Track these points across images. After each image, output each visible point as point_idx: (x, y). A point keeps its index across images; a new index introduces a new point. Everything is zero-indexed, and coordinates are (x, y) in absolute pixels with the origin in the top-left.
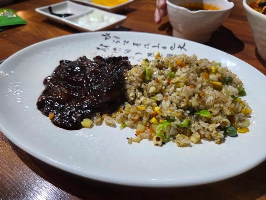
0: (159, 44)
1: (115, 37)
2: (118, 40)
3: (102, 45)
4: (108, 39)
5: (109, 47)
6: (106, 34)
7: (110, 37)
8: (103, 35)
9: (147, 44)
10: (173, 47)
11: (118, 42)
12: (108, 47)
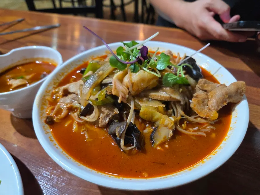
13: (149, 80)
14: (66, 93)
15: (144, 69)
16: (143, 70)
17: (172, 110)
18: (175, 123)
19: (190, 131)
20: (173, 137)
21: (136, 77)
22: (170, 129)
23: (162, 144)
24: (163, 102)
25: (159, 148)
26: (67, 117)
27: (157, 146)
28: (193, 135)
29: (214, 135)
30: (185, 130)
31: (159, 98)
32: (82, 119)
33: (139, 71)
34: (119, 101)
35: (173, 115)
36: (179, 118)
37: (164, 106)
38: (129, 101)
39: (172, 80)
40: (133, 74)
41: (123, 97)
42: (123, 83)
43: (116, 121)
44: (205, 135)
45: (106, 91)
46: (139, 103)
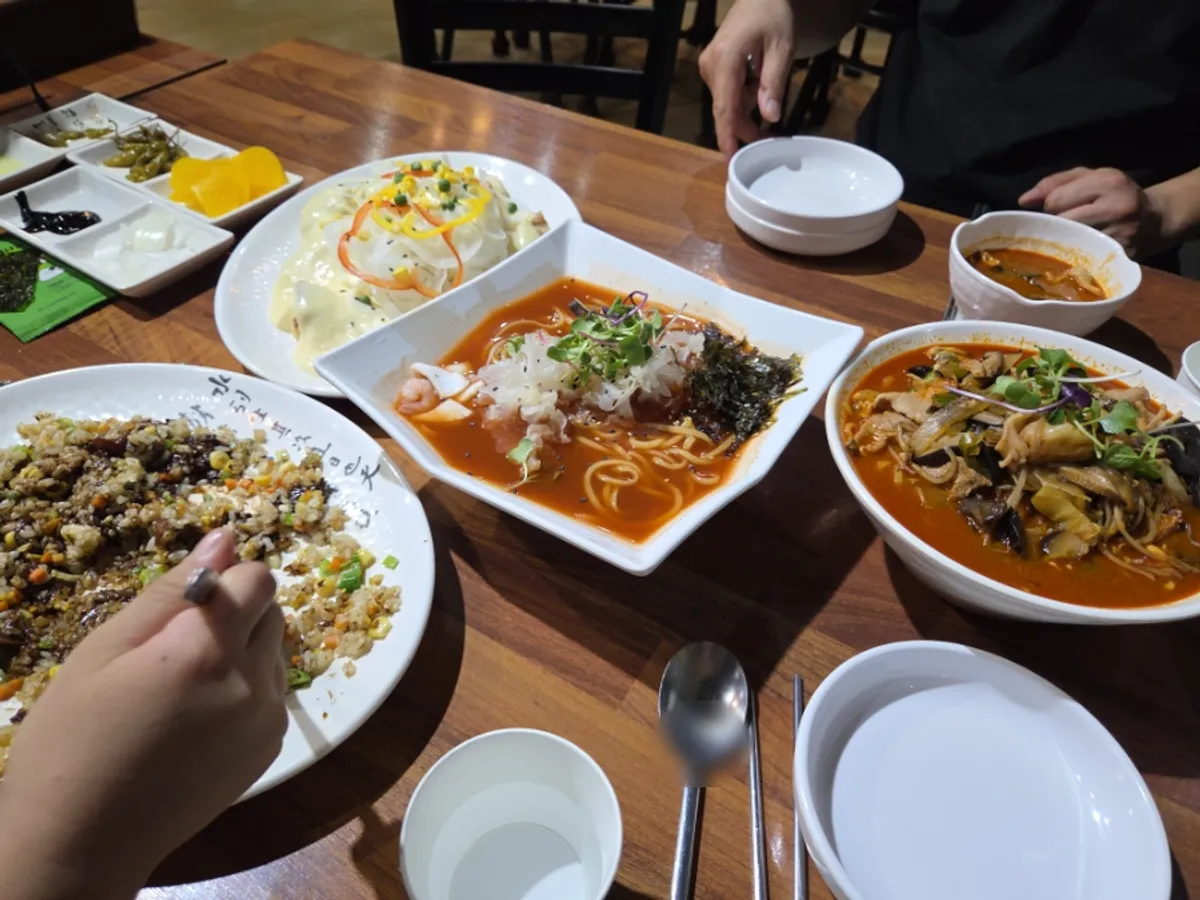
0: (329, 445)
1: (238, 391)
2: (245, 403)
3: (196, 408)
4: (222, 393)
5: (212, 417)
6: (221, 377)
7: (227, 390)
8: (212, 380)
9: (304, 436)
10: (353, 467)
11: (241, 410)
12: (208, 419)
13: (1078, 445)
14: (884, 407)
15: (1076, 422)
16: (1073, 424)
17: (1101, 513)
18: (1101, 538)
19: (1124, 561)
20: (1086, 558)
21: (1053, 432)
22: (1087, 541)
23: (1062, 561)
24: (1088, 493)
25: (1052, 564)
26: (882, 452)
27: (1052, 560)
28: (1128, 571)
29: (1171, 586)
30: (1116, 556)
31: (1083, 483)
32: (912, 468)
33: (1061, 422)
34: (1002, 464)
35: (1100, 522)
36: (1112, 531)
37: (1090, 500)
38: (1020, 468)
39: (1124, 459)
40: (1047, 425)
41: (1013, 461)
42: (1021, 433)
43: (979, 497)
44: (1152, 577)
45: (985, 439)
46: (1041, 479)
